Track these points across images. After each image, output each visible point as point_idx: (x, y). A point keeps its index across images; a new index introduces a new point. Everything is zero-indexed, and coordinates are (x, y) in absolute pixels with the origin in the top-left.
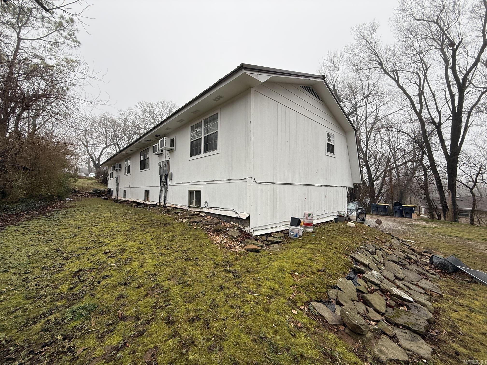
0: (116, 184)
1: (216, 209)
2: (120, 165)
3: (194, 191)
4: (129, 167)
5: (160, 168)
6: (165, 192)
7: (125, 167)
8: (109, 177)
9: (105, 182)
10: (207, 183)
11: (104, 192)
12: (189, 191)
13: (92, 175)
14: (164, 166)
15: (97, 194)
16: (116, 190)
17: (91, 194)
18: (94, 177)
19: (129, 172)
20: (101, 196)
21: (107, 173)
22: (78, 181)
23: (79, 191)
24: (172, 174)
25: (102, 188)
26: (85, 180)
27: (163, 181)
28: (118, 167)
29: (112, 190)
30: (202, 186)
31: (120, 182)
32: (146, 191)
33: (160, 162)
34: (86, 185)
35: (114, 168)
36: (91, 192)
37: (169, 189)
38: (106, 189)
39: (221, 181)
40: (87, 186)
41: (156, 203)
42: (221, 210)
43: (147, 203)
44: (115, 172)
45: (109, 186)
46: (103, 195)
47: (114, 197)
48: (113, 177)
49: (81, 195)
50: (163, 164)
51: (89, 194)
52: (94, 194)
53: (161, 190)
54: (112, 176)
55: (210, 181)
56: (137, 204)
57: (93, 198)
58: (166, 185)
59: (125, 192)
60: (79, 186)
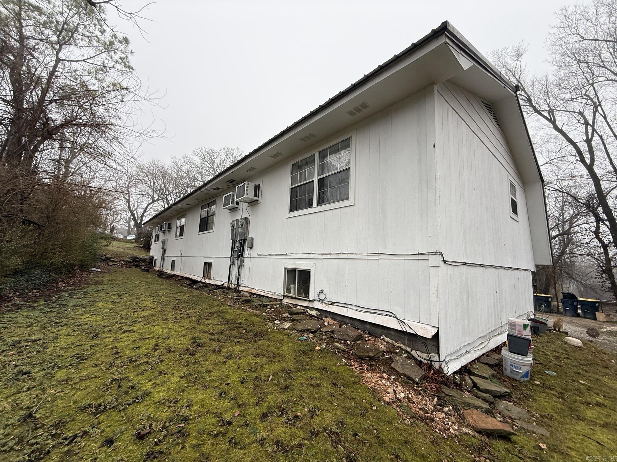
0: (161, 251)
1: (344, 306)
2: (169, 224)
3: (296, 269)
4: (182, 228)
5: (233, 230)
6: (239, 267)
7: (177, 228)
8: (153, 240)
9: (147, 247)
10: (324, 257)
11: (144, 260)
12: (285, 269)
13: (131, 237)
14: (240, 226)
15: (135, 262)
16: (162, 259)
17: (127, 262)
18: (134, 239)
19: (181, 234)
20: (139, 266)
21: (151, 235)
22: (111, 245)
23: (111, 258)
24: (252, 239)
25: (142, 255)
26: (121, 243)
27: (237, 249)
28: (167, 227)
29: (155, 258)
30: (312, 263)
31: (168, 247)
32: (205, 264)
33: (233, 221)
34: (122, 250)
35: (161, 228)
36: (127, 259)
37: (247, 262)
38: (147, 257)
39: (357, 254)
40: (122, 252)
41: (222, 283)
42: (357, 310)
43: (207, 281)
44: (161, 234)
45: (152, 253)
46: (143, 265)
47: (157, 268)
48: (158, 241)
49: (113, 263)
50: (240, 224)
51: (124, 262)
52: (131, 262)
53: (232, 264)
54: (157, 239)
55: (330, 254)
56: (191, 283)
57: (129, 269)
58: (242, 256)
59: (173, 262)
60: (113, 251)
